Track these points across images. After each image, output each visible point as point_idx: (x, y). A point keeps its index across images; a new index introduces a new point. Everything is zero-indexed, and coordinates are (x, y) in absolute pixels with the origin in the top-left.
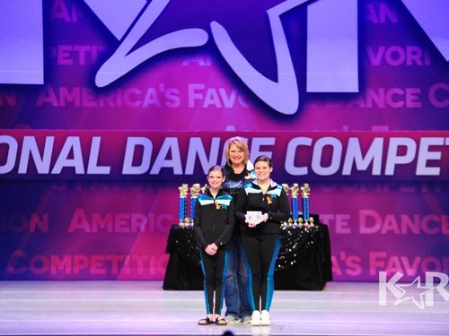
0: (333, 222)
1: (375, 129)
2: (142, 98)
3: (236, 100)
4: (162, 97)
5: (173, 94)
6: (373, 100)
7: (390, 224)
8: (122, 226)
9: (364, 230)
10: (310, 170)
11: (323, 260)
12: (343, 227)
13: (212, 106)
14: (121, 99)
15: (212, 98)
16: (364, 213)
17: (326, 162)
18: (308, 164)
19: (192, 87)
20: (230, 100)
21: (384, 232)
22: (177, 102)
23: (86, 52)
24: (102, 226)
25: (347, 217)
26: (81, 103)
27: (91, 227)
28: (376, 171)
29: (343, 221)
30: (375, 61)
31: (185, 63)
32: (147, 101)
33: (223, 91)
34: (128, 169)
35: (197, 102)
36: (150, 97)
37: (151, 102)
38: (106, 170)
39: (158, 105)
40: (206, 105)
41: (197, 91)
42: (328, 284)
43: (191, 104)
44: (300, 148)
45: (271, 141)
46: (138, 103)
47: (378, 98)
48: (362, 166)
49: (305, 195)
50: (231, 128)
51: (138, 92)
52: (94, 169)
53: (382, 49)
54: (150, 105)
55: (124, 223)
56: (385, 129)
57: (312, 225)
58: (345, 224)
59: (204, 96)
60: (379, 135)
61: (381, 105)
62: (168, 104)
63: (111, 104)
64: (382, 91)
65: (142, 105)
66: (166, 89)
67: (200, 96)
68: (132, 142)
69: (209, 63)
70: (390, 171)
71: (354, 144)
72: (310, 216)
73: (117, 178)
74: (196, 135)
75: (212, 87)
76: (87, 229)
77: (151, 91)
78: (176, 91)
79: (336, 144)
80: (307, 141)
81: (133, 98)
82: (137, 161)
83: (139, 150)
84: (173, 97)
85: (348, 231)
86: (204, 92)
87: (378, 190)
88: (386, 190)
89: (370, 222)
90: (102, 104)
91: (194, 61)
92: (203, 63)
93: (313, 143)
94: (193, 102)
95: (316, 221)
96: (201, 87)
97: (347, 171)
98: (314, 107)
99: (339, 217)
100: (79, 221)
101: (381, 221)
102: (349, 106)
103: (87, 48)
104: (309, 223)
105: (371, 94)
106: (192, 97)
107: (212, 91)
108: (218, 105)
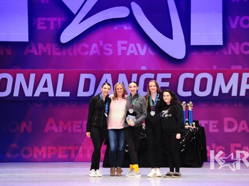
0: (207, 125)
1: (233, 67)
2: (89, 49)
3: (147, 51)
4: (101, 49)
5: (108, 47)
6: (232, 50)
7: (243, 126)
8: (77, 128)
9: (226, 130)
10: (193, 93)
11: (202, 149)
12: (214, 128)
13: (132, 54)
14: (76, 50)
15: (132, 49)
16: (227, 119)
17: (203, 88)
18: (192, 90)
19: (120, 43)
20: (143, 50)
21: (239, 131)
22: (111, 52)
23: (54, 22)
24: (65, 128)
25: (216, 122)
26: (52, 53)
27: (58, 129)
28: (234, 94)
29: (213, 124)
30: (233, 26)
31: (116, 28)
32: (92, 52)
33: (139, 45)
34: (81, 93)
35: (123, 52)
36: (94, 49)
37: (95, 52)
38: (67, 94)
39: (99, 54)
40: (128, 54)
41: (122, 45)
42: (205, 163)
43: (119, 53)
44: (186, 80)
45: (168, 76)
46: (86, 53)
47: (235, 48)
48: (225, 90)
49: (190, 109)
50: (144, 68)
51: (86, 46)
52: (60, 93)
53: (237, 18)
54: (94, 54)
55: (79, 126)
56: (239, 67)
57: (194, 127)
58: (215, 126)
59: (127, 48)
60: (236, 72)
61: (237, 53)
62: (105, 53)
63: (70, 54)
64: (237, 44)
65: (89, 54)
66: (104, 44)
67: (125, 48)
68: (83, 77)
69: (130, 28)
70: (243, 93)
71: (220, 77)
72: (193, 121)
73: (74, 99)
74: (122, 72)
75: (132, 43)
76: (56, 131)
77: (94, 45)
78: (110, 45)
79: (209, 77)
80: (191, 76)
81: (84, 50)
82: (86, 89)
83: (87, 81)
84: (108, 49)
85: (217, 130)
86: (127, 46)
87: (236, 105)
88: (241, 105)
89: (231, 125)
90: (64, 54)
91: (121, 26)
92: (127, 28)
93: (195, 77)
94: (121, 52)
95: (197, 125)
96: (125, 42)
97: (216, 94)
98: (195, 54)
99: (211, 122)
100: (51, 125)
101: (237, 125)
102: (217, 53)
103: (55, 19)
104: (192, 126)
105: (231, 46)
106: (120, 49)
107: (132, 45)
108: (136, 54)
